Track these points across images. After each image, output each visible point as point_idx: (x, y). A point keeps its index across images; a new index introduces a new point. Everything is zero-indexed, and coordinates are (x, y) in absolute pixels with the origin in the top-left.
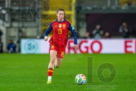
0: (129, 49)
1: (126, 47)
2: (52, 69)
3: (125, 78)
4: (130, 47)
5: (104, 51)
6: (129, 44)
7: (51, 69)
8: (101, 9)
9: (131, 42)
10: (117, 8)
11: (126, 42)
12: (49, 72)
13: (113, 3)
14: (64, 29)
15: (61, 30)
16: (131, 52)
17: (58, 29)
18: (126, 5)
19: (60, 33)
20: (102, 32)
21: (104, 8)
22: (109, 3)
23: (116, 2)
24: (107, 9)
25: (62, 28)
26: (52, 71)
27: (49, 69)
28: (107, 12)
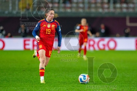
0: (27, 47)
1: (25, 45)
2: (44, 69)
3: (24, 70)
4: (28, 44)
5: (6, 48)
6: (27, 42)
7: (42, 69)
8: (4, 13)
9: (29, 40)
10: (17, 13)
11: (25, 41)
12: (41, 72)
13: (13, 8)
14: (52, 29)
15: (49, 30)
16: (29, 49)
17: (47, 29)
18: (25, 10)
19: (48, 33)
20: (4, 32)
21: (6, 12)
22: (10, 8)
23: (17, 8)
24: (9, 13)
25: (51, 28)
26: (44, 71)
27: (40, 69)
28: (8, 16)
